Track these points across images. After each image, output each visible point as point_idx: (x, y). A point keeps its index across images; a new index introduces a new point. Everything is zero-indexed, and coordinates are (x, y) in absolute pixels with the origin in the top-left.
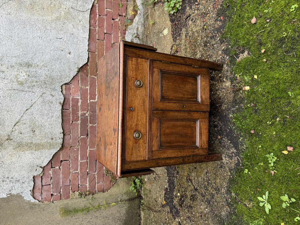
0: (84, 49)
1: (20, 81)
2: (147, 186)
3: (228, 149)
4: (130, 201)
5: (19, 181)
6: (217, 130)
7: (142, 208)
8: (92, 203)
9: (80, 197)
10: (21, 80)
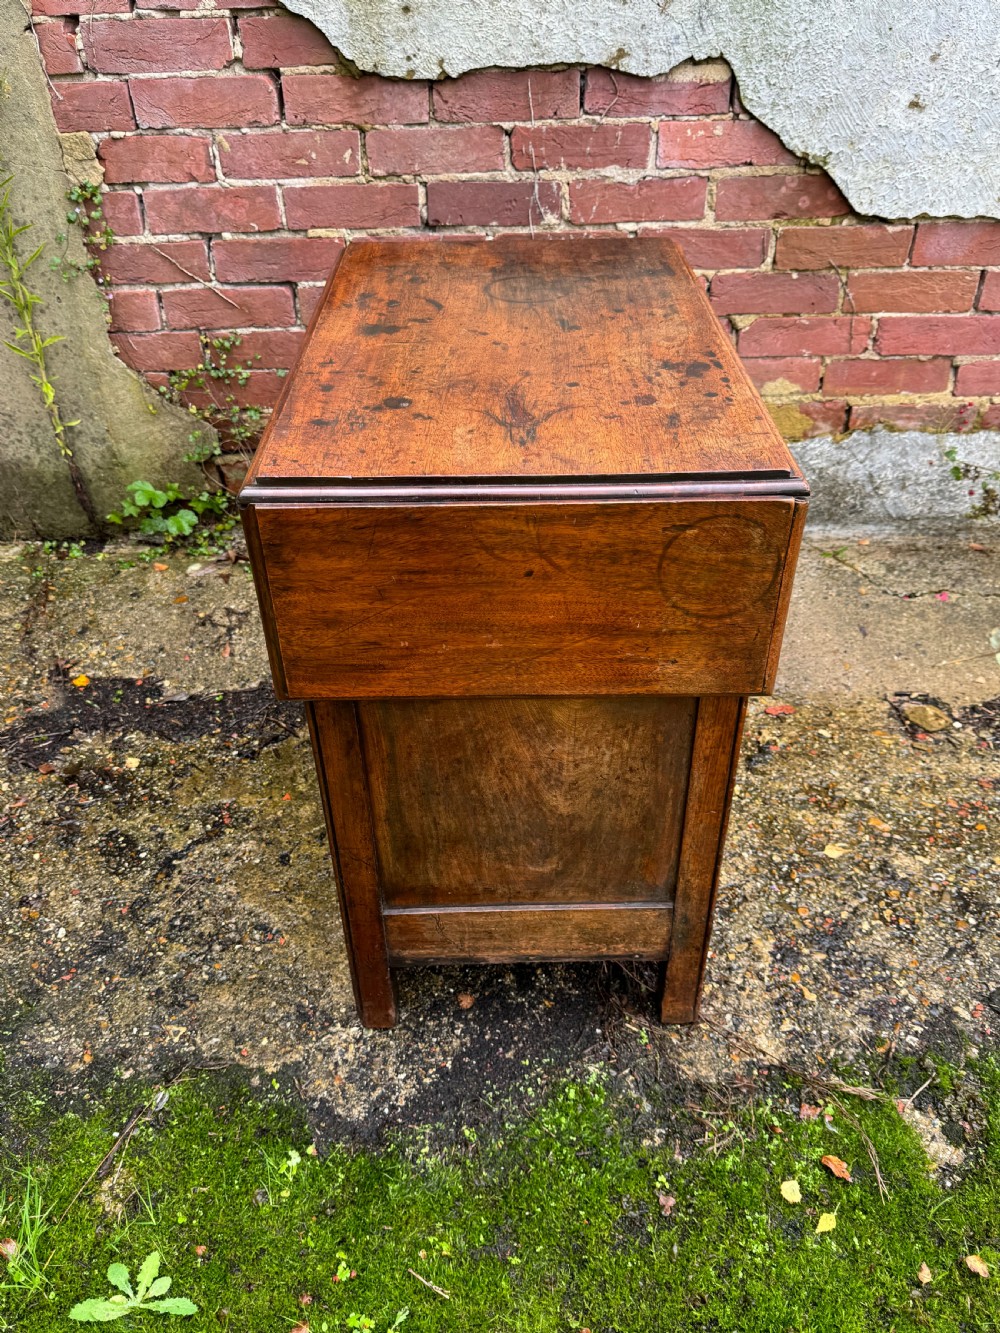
0: (934, 191)
2: (158, 576)
3: (406, 1058)
4: (74, 483)
6: (505, 989)
7: (38, 550)
8: (43, 268)
9: (74, 197)
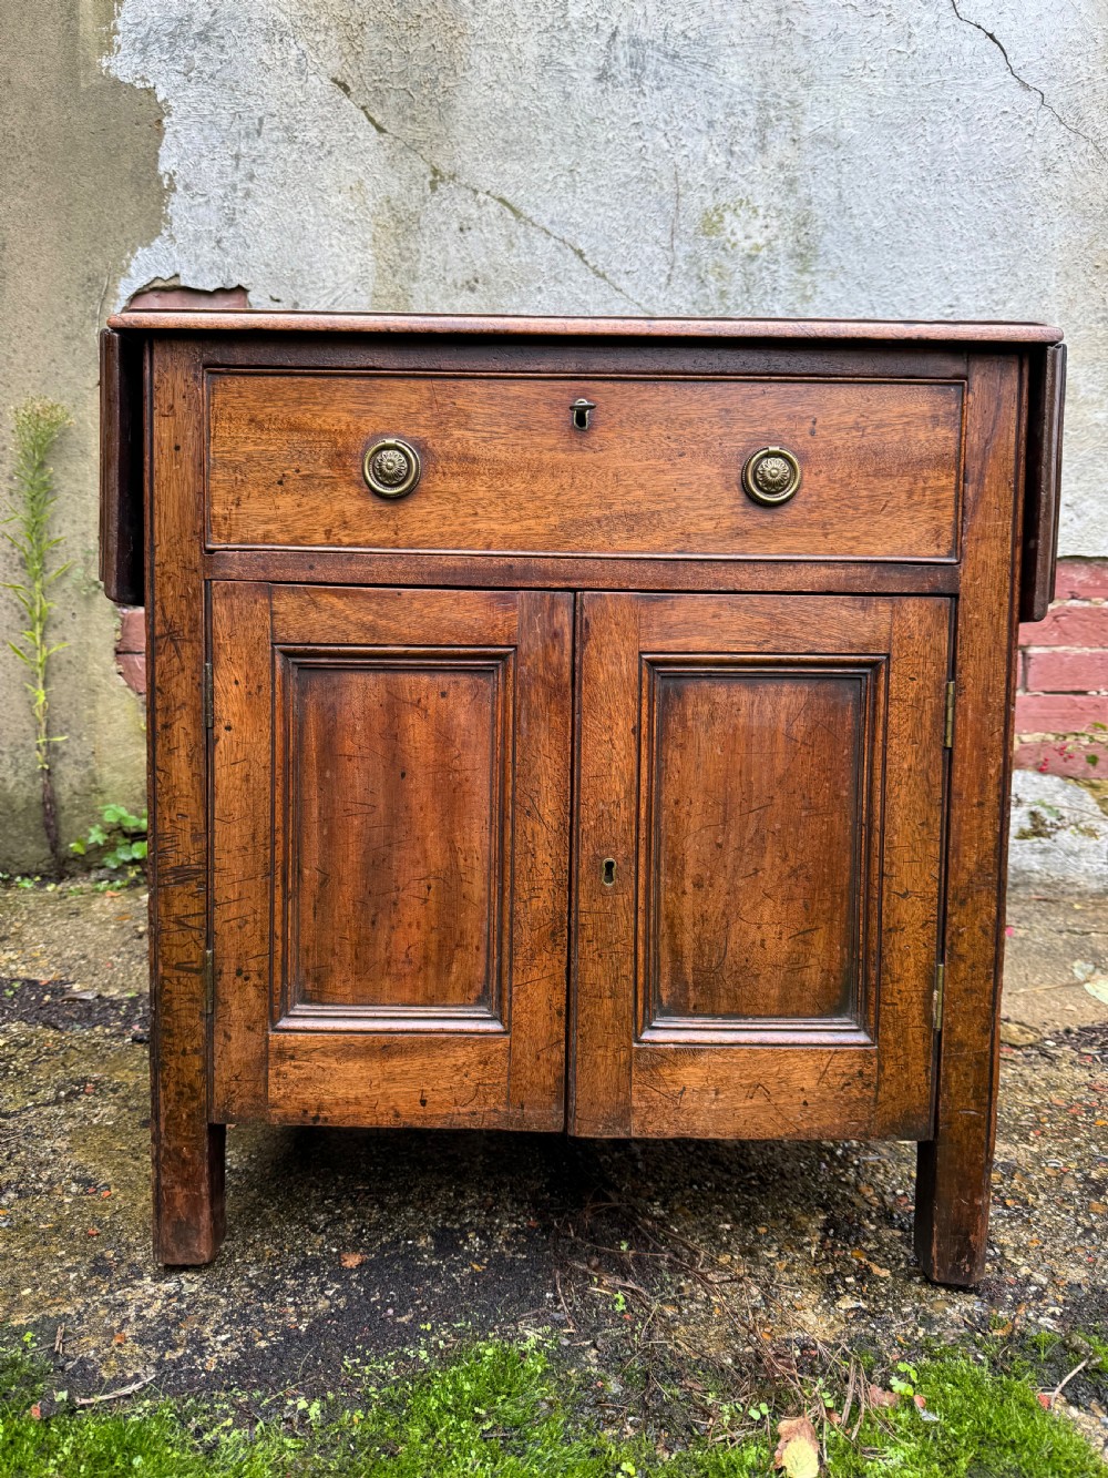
1: (721, 222)
2: (108, 900)
3: (238, 1318)
5: (231, 222)
8: (67, 584)
10: (726, 224)
